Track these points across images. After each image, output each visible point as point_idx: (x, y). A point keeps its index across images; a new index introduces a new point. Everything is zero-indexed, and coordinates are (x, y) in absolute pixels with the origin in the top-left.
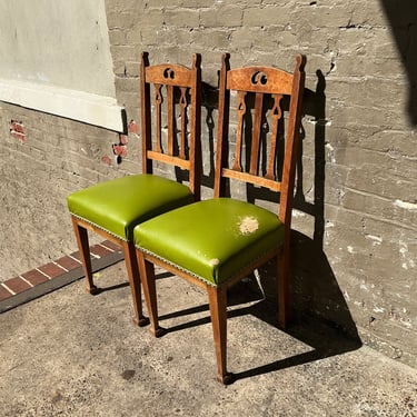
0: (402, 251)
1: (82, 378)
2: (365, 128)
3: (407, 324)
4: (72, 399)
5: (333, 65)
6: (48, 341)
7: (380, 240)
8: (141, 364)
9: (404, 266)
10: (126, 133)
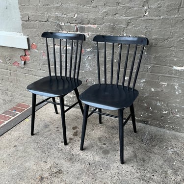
0: (176, 87)
1: (48, 167)
2: (161, 38)
3: (178, 116)
4: (49, 177)
5: (146, 12)
6: (20, 154)
7: (166, 84)
8: (73, 155)
9: (177, 93)
10: (29, 49)
